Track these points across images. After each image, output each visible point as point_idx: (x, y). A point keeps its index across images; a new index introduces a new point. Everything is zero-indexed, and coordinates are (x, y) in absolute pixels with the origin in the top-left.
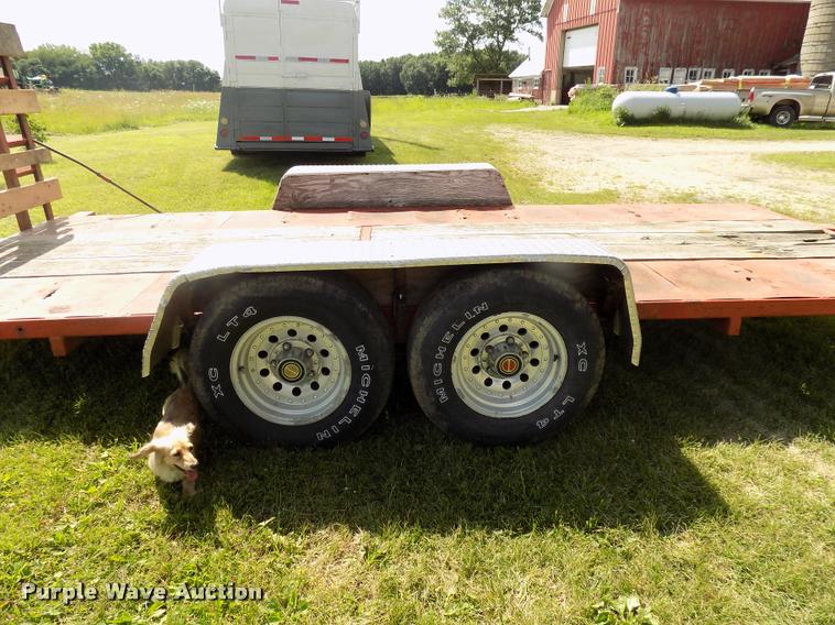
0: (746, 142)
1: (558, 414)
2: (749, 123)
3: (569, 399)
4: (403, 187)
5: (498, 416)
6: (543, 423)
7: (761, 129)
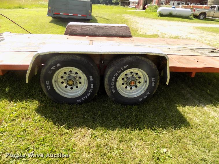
0: (192, 23)
1: (145, 97)
2: (193, 18)
3: (148, 93)
4: (102, 30)
5: (129, 97)
6: (141, 99)
7: (196, 20)
